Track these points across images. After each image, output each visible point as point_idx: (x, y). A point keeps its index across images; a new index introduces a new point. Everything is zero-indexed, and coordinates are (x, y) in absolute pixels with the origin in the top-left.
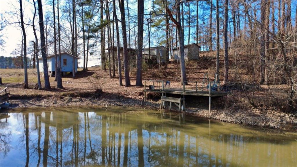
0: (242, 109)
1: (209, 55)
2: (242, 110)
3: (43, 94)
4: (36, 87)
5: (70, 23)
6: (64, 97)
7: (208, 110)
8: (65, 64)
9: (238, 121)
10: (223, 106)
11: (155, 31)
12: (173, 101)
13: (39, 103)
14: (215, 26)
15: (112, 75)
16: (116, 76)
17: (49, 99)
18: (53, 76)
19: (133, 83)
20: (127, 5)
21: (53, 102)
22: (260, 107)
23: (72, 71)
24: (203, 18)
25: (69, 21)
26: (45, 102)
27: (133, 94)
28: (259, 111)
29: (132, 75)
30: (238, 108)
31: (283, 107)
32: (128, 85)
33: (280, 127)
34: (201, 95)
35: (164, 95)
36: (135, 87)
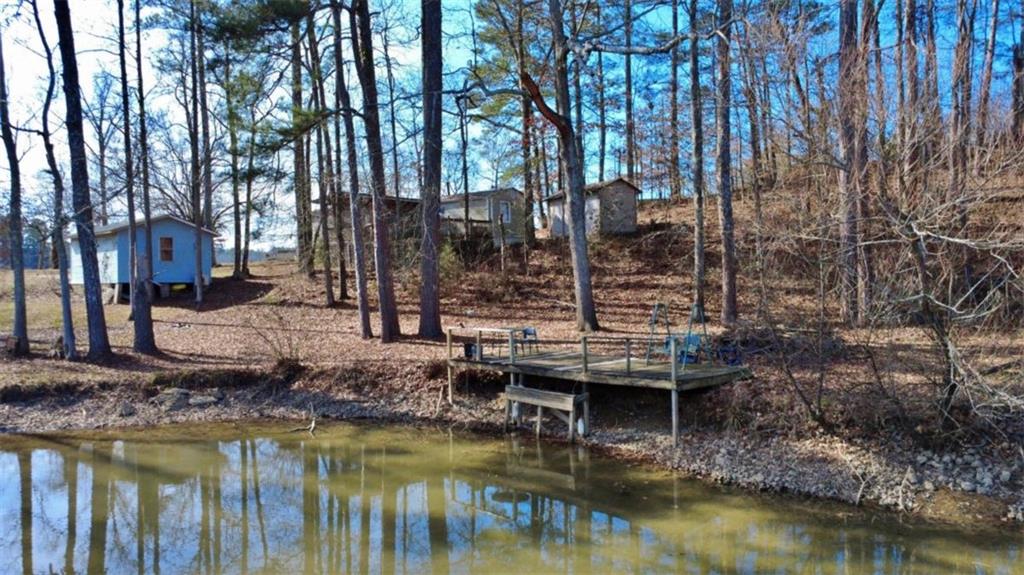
0: (786, 435)
1: (670, 217)
2: (784, 439)
3: (81, 380)
4: (58, 351)
5: (186, 107)
6: (159, 387)
7: (668, 436)
8: (167, 255)
9: (773, 480)
10: (721, 423)
11: (486, 133)
12: (547, 404)
13: (68, 414)
14: (686, 116)
15: (337, 292)
16: (349, 298)
17: (105, 398)
18: (123, 300)
19: (409, 326)
20: (383, 50)
21: (119, 409)
22: (846, 428)
23: (194, 279)
24: (647, 88)
25: (182, 100)
26: (87, 410)
27: (408, 374)
28: (842, 442)
29: (405, 293)
30: (771, 432)
31: (923, 430)
32: (392, 334)
33: (915, 505)
34: (643, 383)
35: (517, 382)
36: (415, 343)
